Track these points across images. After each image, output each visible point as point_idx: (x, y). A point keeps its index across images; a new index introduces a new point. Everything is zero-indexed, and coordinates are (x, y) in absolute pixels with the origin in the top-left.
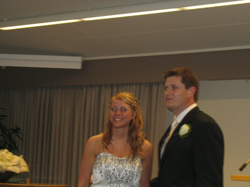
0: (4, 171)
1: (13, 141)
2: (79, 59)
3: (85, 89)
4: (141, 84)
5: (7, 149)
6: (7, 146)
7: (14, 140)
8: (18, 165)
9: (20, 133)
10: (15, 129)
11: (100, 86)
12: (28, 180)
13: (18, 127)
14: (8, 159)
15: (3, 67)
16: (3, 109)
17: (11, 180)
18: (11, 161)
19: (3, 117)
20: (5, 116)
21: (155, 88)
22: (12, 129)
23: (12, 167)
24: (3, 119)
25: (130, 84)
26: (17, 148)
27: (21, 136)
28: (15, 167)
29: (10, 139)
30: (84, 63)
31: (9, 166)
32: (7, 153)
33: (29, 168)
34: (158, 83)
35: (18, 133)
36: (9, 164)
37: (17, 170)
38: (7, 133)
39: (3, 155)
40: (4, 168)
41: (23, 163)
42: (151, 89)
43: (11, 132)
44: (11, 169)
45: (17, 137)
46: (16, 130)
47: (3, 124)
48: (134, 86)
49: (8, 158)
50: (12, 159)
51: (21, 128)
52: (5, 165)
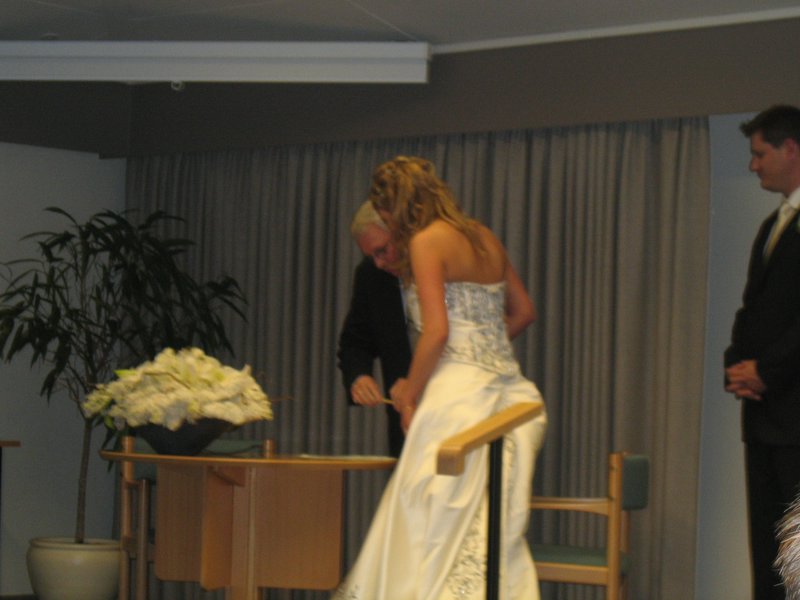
0: (196, 416)
1: (217, 323)
2: (420, 51)
3: (441, 148)
4: (622, 128)
5: (199, 347)
6: (196, 336)
7: (218, 319)
8: (239, 398)
9: (237, 296)
10: (220, 282)
11: (491, 138)
12: (268, 445)
13: (230, 276)
14: (205, 381)
15: (177, 85)
16: (178, 218)
17: (217, 445)
18: (216, 386)
19: (180, 247)
20: (186, 242)
21: (669, 140)
22: (212, 285)
23: (220, 405)
24: (180, 251)
25: (588, 128)
26: (227, 345)
27: (238, 303)
28: (228, 404)
29: (206, 316)
30: (437, 64)
31: (210, 402)
32: (202, 359)
33: (272, 407)
34: (681, 120)
35: (231, 294)
36: (207, 393)
37: (236, 414)
38: (196, 295)
39: (190, 367)
40: (195, 407)
41: (254, 391)
42: (656, 140)
43: (207, 292)
44: (214, 410)
45: (228, 309)
46: (224, 288)
47: (180, 268)
48: (602, 135)
49: (205, 376)
50: (219, 378)
51: (239, 279)
52: (196, 400)
